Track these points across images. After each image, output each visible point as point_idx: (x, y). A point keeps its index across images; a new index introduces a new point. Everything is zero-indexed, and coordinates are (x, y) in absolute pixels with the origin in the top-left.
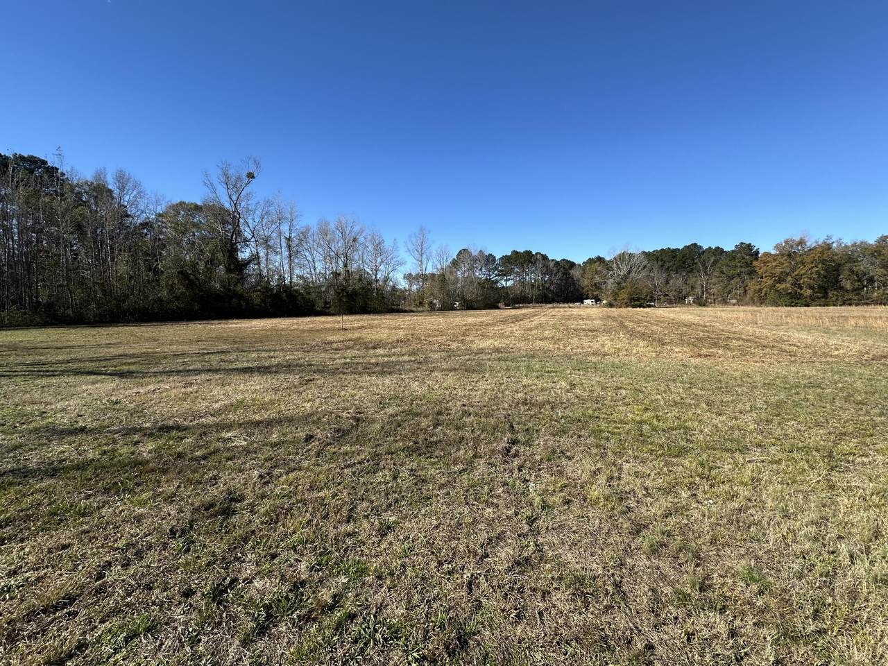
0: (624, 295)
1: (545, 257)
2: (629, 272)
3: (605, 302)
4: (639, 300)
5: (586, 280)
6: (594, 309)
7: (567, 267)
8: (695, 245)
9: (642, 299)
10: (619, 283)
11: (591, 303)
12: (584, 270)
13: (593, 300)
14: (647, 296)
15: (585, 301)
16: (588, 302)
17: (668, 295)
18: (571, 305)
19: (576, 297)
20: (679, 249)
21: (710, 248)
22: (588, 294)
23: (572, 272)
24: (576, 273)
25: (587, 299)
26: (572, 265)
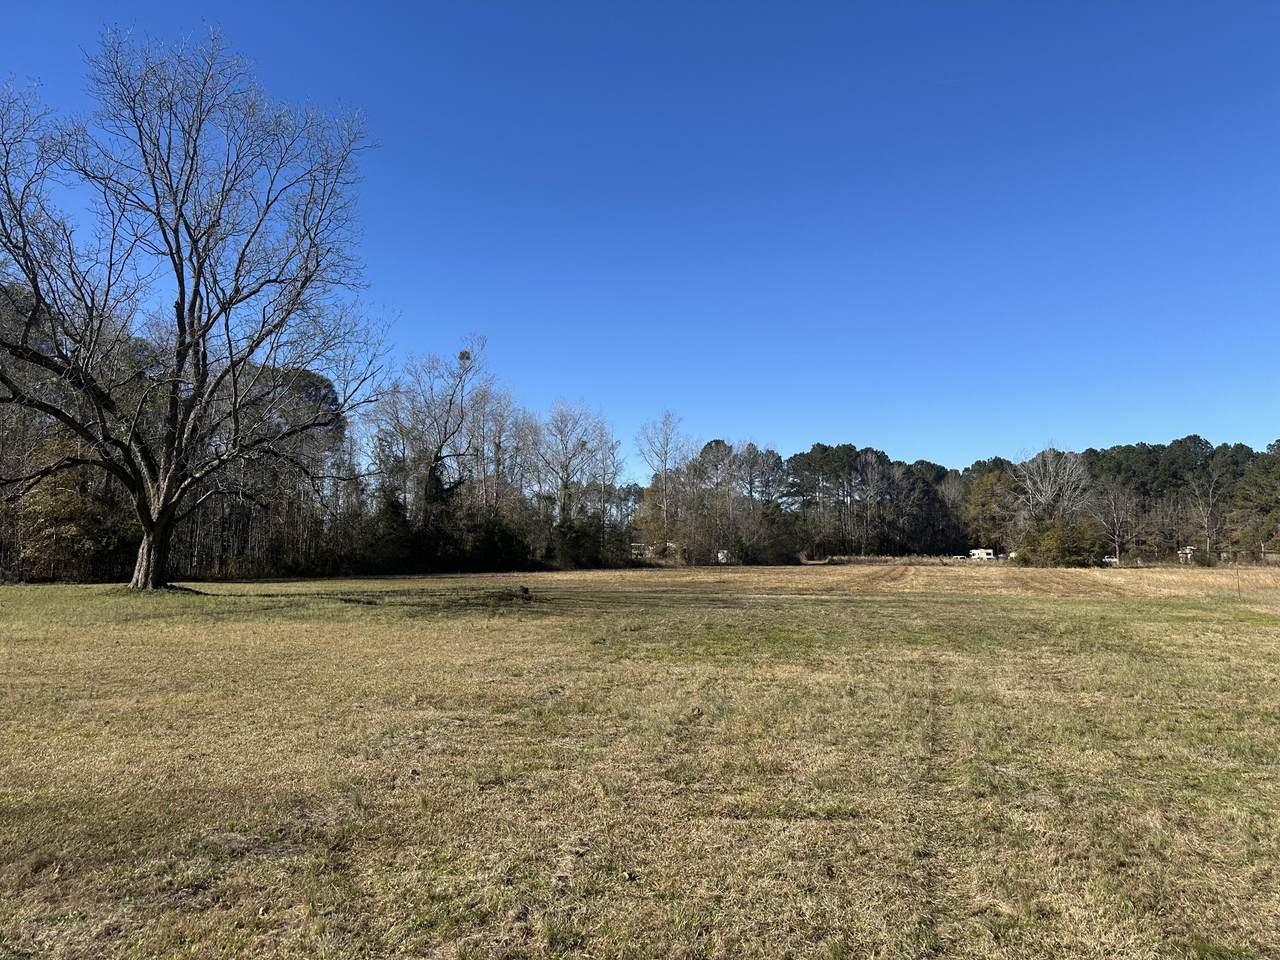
0: (1049, 542)
1: (882, 458)
2: (1058, 497)
3: (1013, 555)
4: (1079, 552)
5: (971, 508)
6: (993, 569)
7: (929, 477)
8: (1195, 439)
9: (1086, 550)
10: (1039, 519)
11: (985, 557)
12: (966, 485)
13: (991, 551)
14: (1093, 545)
15: (973, 551)
16: (979, 554)
17: (1144, 543)
18: (946, 560)
19: (955, 543)
20: (1163, 447)
21: (1225, 446)
22: (978, 537)
23: (941, 489)
24: (949, 492)
25: (977, 547)
26: (941, 473)
